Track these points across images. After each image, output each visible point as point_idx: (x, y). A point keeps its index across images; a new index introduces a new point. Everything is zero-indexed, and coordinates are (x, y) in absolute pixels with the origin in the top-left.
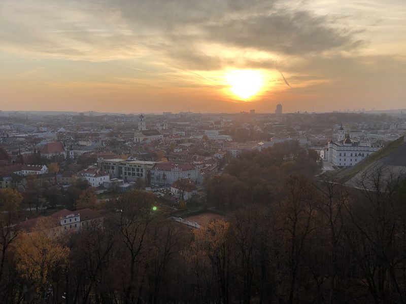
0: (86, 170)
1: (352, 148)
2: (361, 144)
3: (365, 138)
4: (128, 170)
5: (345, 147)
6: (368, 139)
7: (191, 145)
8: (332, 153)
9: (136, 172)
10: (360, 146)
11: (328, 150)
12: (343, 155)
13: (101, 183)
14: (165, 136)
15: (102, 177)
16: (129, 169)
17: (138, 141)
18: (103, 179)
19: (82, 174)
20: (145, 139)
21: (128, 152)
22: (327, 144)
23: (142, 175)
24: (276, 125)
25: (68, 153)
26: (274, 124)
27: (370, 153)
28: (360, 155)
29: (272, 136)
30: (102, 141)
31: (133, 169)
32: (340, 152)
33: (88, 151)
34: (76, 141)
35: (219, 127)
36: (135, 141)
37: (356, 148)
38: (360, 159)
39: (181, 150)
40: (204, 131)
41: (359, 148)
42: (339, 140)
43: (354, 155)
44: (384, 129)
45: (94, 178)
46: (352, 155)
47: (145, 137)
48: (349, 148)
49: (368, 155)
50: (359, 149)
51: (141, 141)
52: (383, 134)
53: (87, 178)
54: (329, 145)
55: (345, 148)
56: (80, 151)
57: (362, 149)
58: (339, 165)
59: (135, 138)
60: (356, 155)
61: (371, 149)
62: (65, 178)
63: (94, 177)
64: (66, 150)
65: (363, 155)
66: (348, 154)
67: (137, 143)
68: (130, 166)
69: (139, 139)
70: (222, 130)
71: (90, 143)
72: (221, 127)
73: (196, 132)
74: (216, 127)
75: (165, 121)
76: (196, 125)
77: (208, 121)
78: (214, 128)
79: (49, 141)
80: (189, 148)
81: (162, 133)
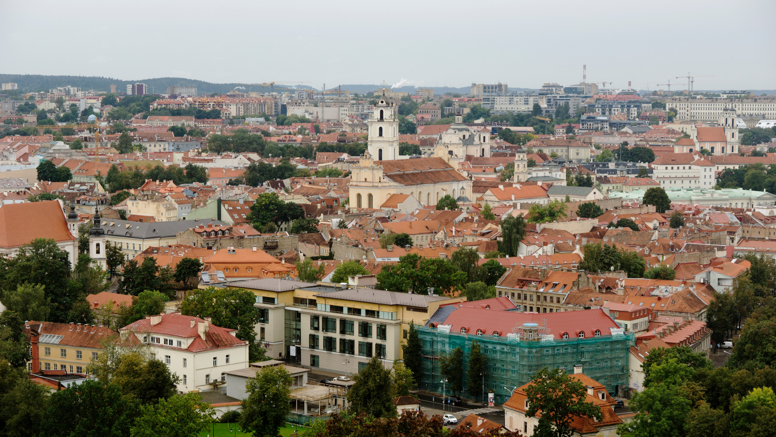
0: (155, 320)
4: (326, 329)
7: (594, 229)
9: (357, 338)
13: (216, 376)
14: (479, 187)
15: (221, 354)
16: (328, 324)
17: (365, 204)
18: (221, 360)
19: (141, 337)
20: (393, 197)
21: (325, 251)
23: (381, 349)
25: (84, 246)
30: (220, 202)
31: (343, 322)
33: (163, 243)
34: (118, 199)
35: (718, 152)
36: (353, 204)
39: (549, 249)
40: (651, 171)
45: (189, 356)
47: (395, 188)
51: (376, 205)
53: (160, 355)
56: (131, 242)
59: (353, 193)
62: (71, 352)
63: (188, 350)
64: (75, 233)
67: (361, 215)
68: (334, 309)
69: (370, 196)
70: (731, 167)
71: (169, 209)
72: (729, 151)
73: (614, 172)
74: (703, 152)
75: (480, 121)
76: (616, 140)
77: (670, 126)
78: (697, 157)
79: (10, 196)
80: (584, 241)
81: (465, 174)
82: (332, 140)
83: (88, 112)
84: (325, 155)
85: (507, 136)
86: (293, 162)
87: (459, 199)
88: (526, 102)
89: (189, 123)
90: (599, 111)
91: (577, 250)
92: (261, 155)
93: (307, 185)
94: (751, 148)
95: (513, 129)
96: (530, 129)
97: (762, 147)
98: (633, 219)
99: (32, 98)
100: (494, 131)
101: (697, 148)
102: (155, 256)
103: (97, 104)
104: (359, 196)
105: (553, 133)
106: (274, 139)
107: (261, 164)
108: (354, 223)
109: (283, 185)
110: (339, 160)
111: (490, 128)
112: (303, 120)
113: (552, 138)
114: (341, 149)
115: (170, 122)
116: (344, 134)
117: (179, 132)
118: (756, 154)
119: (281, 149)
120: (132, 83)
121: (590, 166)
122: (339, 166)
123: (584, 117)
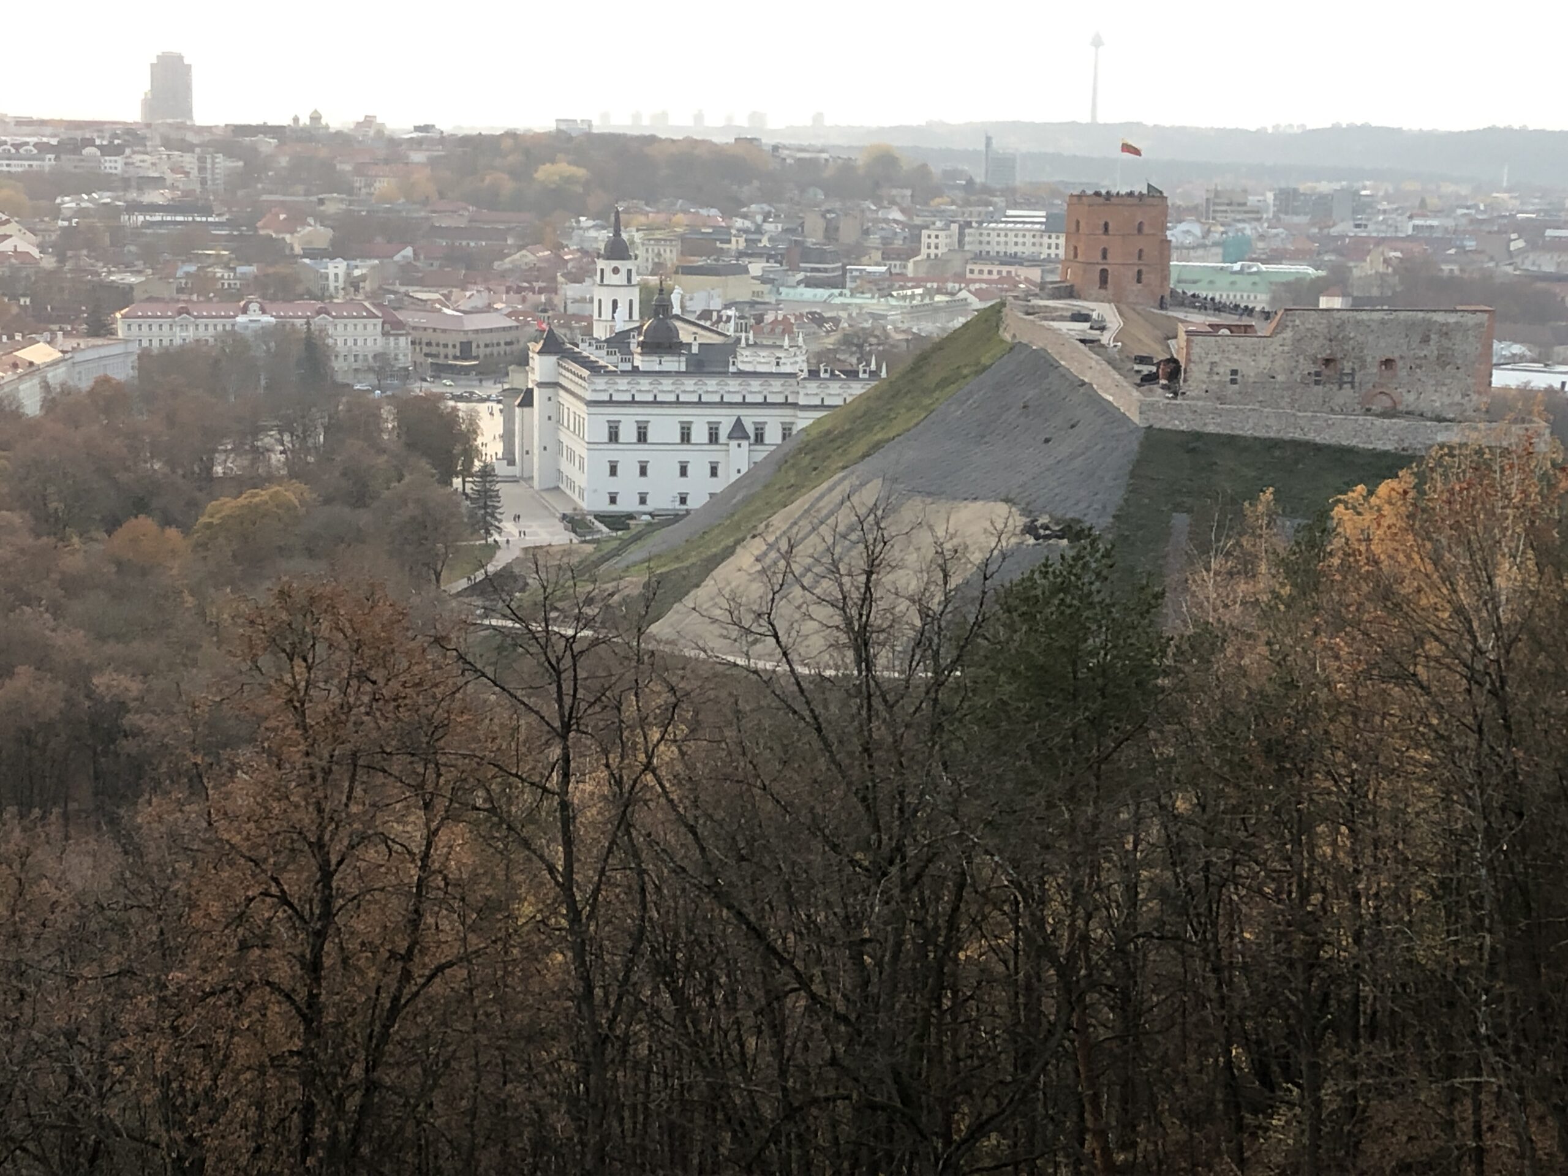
1: (689, 383)
2: (746, 360)
3: (769, 317)
5: (645, 383)
6: (786, 327)
8: (554, 419)
10: (741, 374)
11: (527, 400)
12: (628, 433)
22: (523, 361)
24: (153, 208)
26: (135, 207)
27: (803, 421)
28: (738, 431)
29: (124, 296)
32: (612, 414)
37: (711, 387)
38: (738, 459)
41: (733, 384)
42: (600, 332)
43: (700, 434)
44: (886, 257)
46: (686, 436)
48: (667, 384)
49: (786, 432)
50: (733, 389)
52: (883, 286)
54: (540, 367)
55: (644, 389)
57: (755, 390)
58: (605, 507)
60: (714, 438)
61: (810, 393)
65: (759, 438)
66: (664, 426)
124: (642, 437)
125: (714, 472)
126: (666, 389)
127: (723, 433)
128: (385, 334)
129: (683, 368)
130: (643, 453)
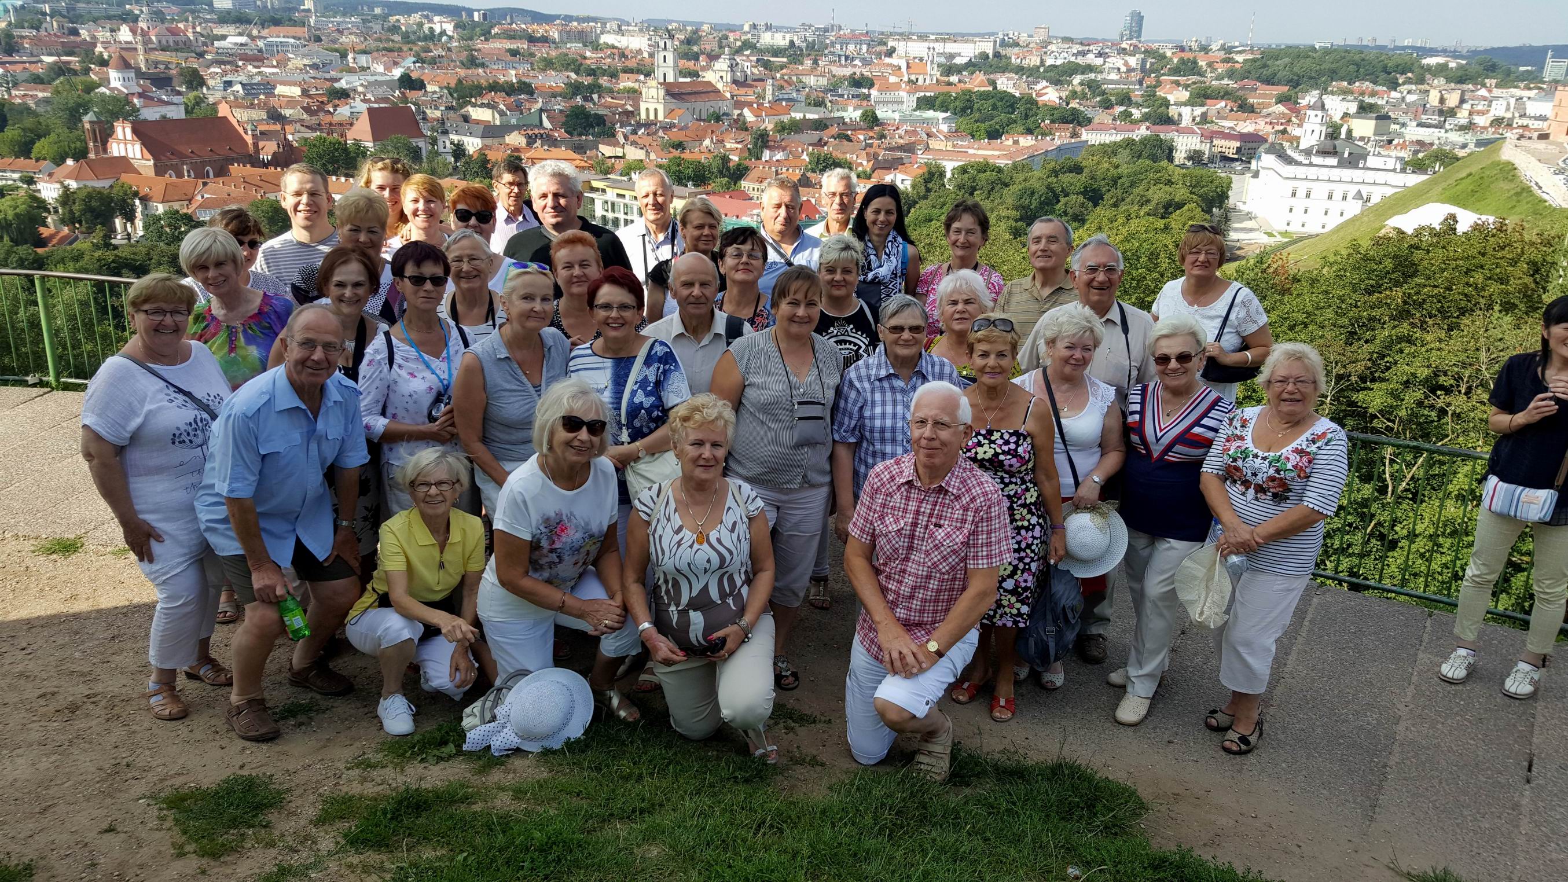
1: (1337, 171)
5: (1315, 170)
12: (1301, 193)
16: (615, 207)
17: (652, 117)
20: (673, 111)
24: (1112, 82)
25: (433, 142)
26: (1105, 81)
27: (1389, 191)
28: (1359, 195)
30: (542, 112)
32: (1296, 183)
33: (496, 142)
34: (461, 106)
35: (920, 82)
36: (643, 116)
37: (1348, 174)
38: (1354, 208)
39: (784, 154)
40: (869, 96)
41: (1359, 173)
42: (1302, 145)
43: (1338, 196)
46: (1330, 196)
47: (675, 104)
48: (1326, 171)
49: (1382, 197)
50: (1357, 175)
51: (661, 117)
55: (1312, 172)
56: (471, 139)
57: (1371, 177)
58: (1284, 227)
59: (643, 106)
60: (1345, 198)
61: (1397, 180)
65: (1368, 200)
66: (1320, 190)
67: (648, 125)
68: (619, 195)
69: (656, 110)
70: (928, 94)
71: (502, 114)
72: (928, 82)
73: (842, 96)
74: (910, 81)
75: (748, 52)
76: (847, 72)
77: (888, 60)
78: (903, 86)
79: (376, 102)
80: (811, 148)
81: (728, 95)
82: (632, 64)
83: (443, 33)
84: (627, 75)
85: (767, 65)
86: (601, 81)
87: (724, 114)
88: (784, 38)
89: (523, 45)
90: (838, 47)
91: (805, 157)
92: (577, 73)
93: (609, 100)
94: (946, 79)
95: (772, 59)
96: (785, 60)
97: (954, 79)
98: (849, 132)
99: (398, 21)
100: (758, 60)
101: (906, 79)
102: (487, 152)
103: (449, 28)
104: (647, 109)
105: (802, 64)
106: (588, 62)
107: (576, 81)
108: (643, 130)
109: (592, 99)
110: (637, 81)
111: (754, 59)
112: (613, 47)
113: (800, 68)
114: (639, 72)
115: (509, 45)
116: (642, 60)
117: (514, 53)
118: (949, 84)
119: (593, 70)
120: (479, 11)
121: (827, 91)
122: (636, 86)
123: (826, 52)
124: (1308, 196)
125: (1342, 214)
126: (1324, 173)
127: (1350, 197)
128: (1201, 142)
129: (1336, 164)
130: (1307, 203)
